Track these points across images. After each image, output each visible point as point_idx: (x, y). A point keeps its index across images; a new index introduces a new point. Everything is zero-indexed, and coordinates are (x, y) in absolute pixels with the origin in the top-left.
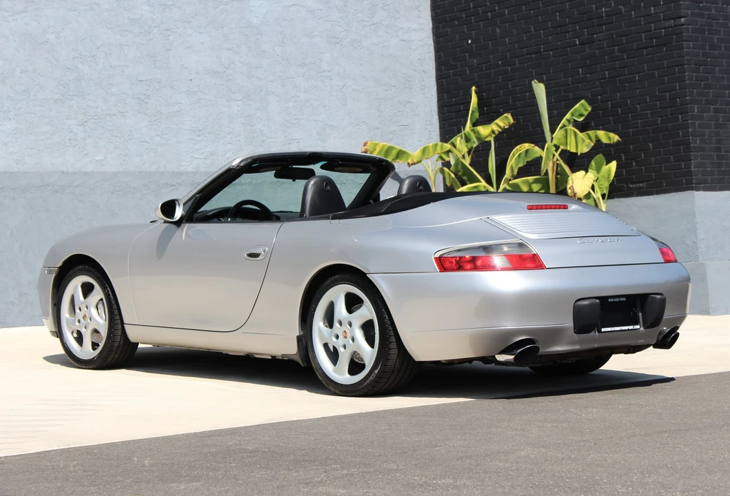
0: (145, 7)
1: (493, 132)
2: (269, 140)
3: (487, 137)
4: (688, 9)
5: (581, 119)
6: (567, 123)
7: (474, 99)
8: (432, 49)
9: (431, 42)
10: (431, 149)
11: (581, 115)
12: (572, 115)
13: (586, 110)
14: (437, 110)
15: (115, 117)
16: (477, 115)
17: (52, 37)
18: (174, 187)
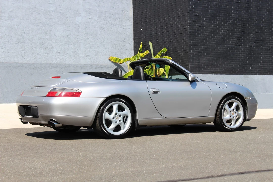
0: (44, 19)
1: (144, 55)
2: (80, 56)
3: (142, 56)
4: (191, 24)
5: (164, 53)
6: (159, 54)
7: (141, 46)
8: (133, 31)
9: (133, 29)
10: (126, 59)
11: (164, 52)
12: (161, 51)
13: (166, 50)
14: (133, 48)
15: (33, 48)
16: (141, 50)
17: (16, 27)
18: (50, 68)
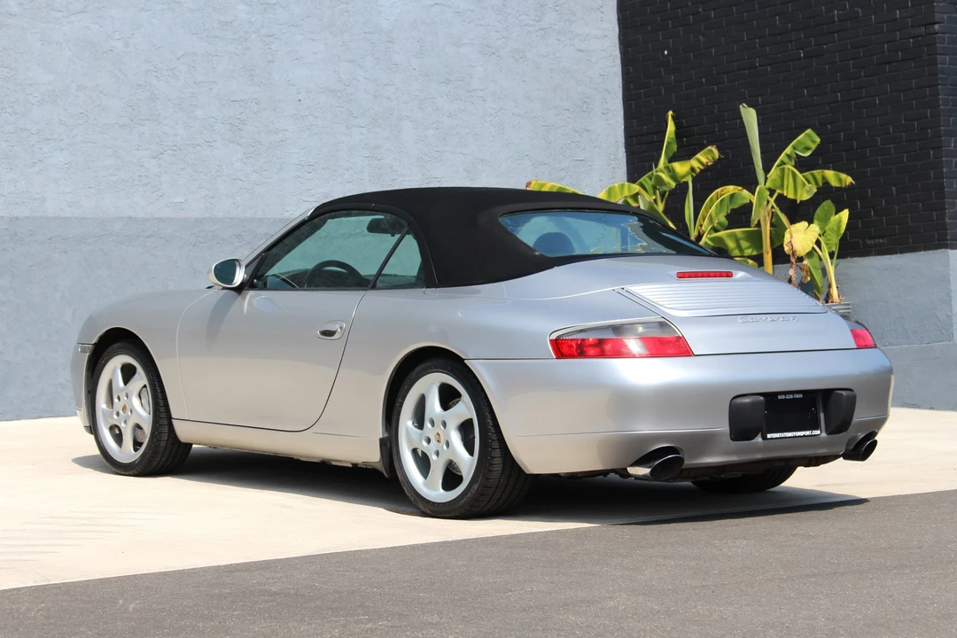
0: (241, 7)
1: (693, 169)
2: (401, 179)
3: (684, 176)
4: (944, 13)
5: (808, 154)
6: (786, 160)
7: (671, 127)
8: (618, 62)
9: (617, 53)
10: (617, 190)
11: (808, 149)
12: (794, 148)
13: (814, 142)
14: (623, 140)
15: (199, 148)
16: (675, 147)
17: (119, 45)
